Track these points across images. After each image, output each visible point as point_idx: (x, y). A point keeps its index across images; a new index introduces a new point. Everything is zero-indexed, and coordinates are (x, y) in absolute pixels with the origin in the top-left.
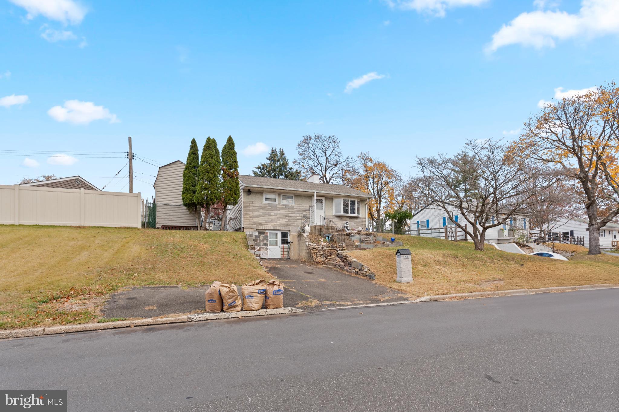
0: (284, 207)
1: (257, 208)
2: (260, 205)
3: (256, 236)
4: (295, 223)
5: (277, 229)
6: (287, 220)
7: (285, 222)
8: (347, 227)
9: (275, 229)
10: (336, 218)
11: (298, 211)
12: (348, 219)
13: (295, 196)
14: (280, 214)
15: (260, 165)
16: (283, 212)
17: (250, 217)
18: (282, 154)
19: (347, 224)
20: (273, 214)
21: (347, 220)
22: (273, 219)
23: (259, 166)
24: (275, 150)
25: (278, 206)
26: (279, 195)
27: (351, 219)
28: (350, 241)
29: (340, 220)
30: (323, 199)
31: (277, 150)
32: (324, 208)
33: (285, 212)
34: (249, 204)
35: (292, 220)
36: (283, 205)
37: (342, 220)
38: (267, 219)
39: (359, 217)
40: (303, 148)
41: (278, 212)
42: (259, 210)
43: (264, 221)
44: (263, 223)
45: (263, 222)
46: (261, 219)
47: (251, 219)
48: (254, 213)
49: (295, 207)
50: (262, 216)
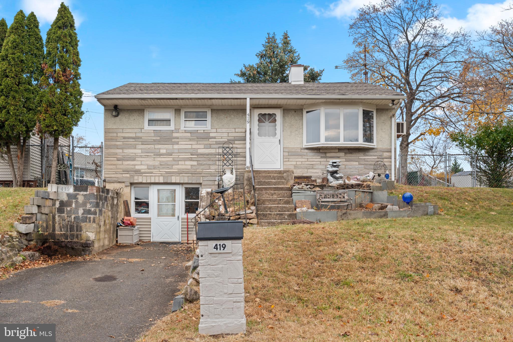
0: (189, 135)
1: (131, 142)
2: (139, 135)
3: (68, 195)
4: (212, 167)
5: (173, 181)
6: (195, 163)
7: (189, 167)
8: (333, 173)
9: (169, 181)
10: (310, 153)
11: (217, 143)
12: (342, 154)
13: (213, 111)
14: (180, 151)
15: (244, 69)
16: (183, 145)
17: (118, 160)
18: (286, 43)
19: (335, 166)
20: (163, 151)
21: (339, 157)
22: (163, 162)
23: (241, 71)
24: (273, 37)
25: (175, 135)
26: (178, 111)
27: (351, 153)
28: (287, 202)
29: (322, 157)
30: (278, 113)
31: (276, 37)
32: (278, 132)
33: (190, 147)
34: (115, 135)
35: (205, 162)
36: (186, 132)
37: (326, 157)
38: (151, 163)
39: (373, 149)
40: (363, 31)
41: (176, 147)
42: (136, 145)
43: (146, 167)
44: (143, 171)
45: (143, 168)
46: (139, 163)
47: (120, 162)
48: (125, 151)
49: (212, 135)
50: (141, 157)
